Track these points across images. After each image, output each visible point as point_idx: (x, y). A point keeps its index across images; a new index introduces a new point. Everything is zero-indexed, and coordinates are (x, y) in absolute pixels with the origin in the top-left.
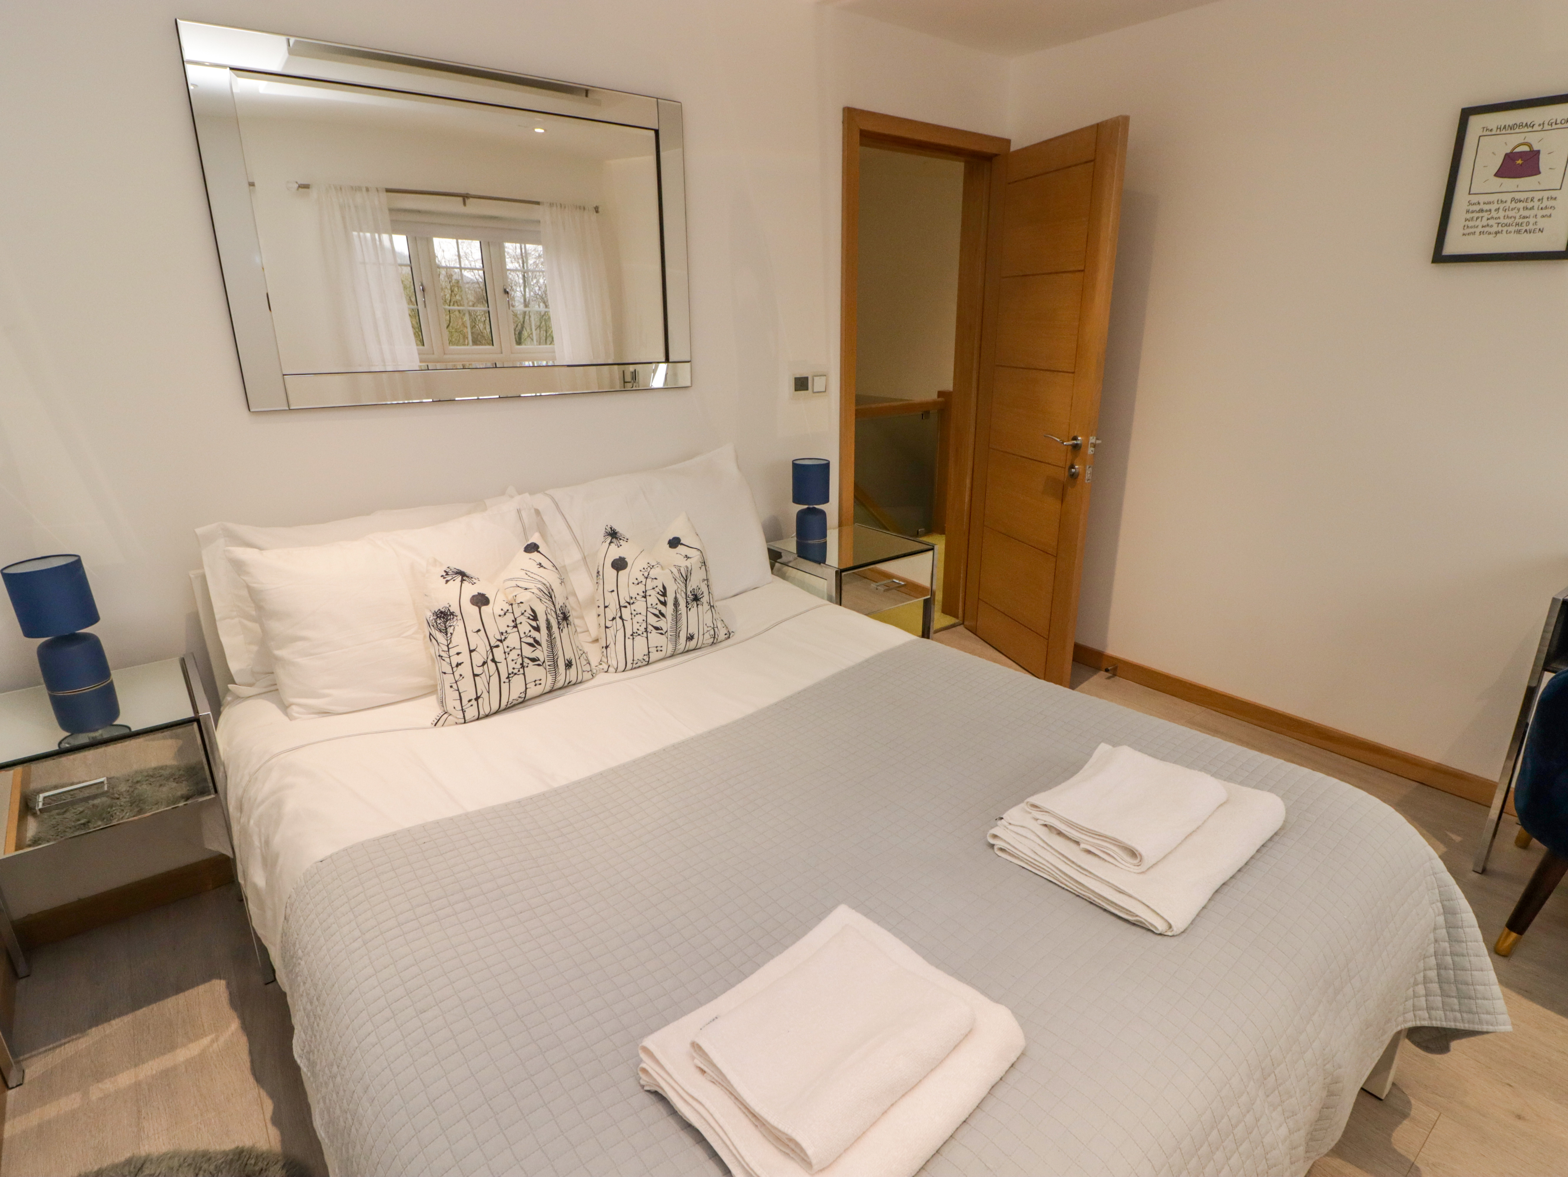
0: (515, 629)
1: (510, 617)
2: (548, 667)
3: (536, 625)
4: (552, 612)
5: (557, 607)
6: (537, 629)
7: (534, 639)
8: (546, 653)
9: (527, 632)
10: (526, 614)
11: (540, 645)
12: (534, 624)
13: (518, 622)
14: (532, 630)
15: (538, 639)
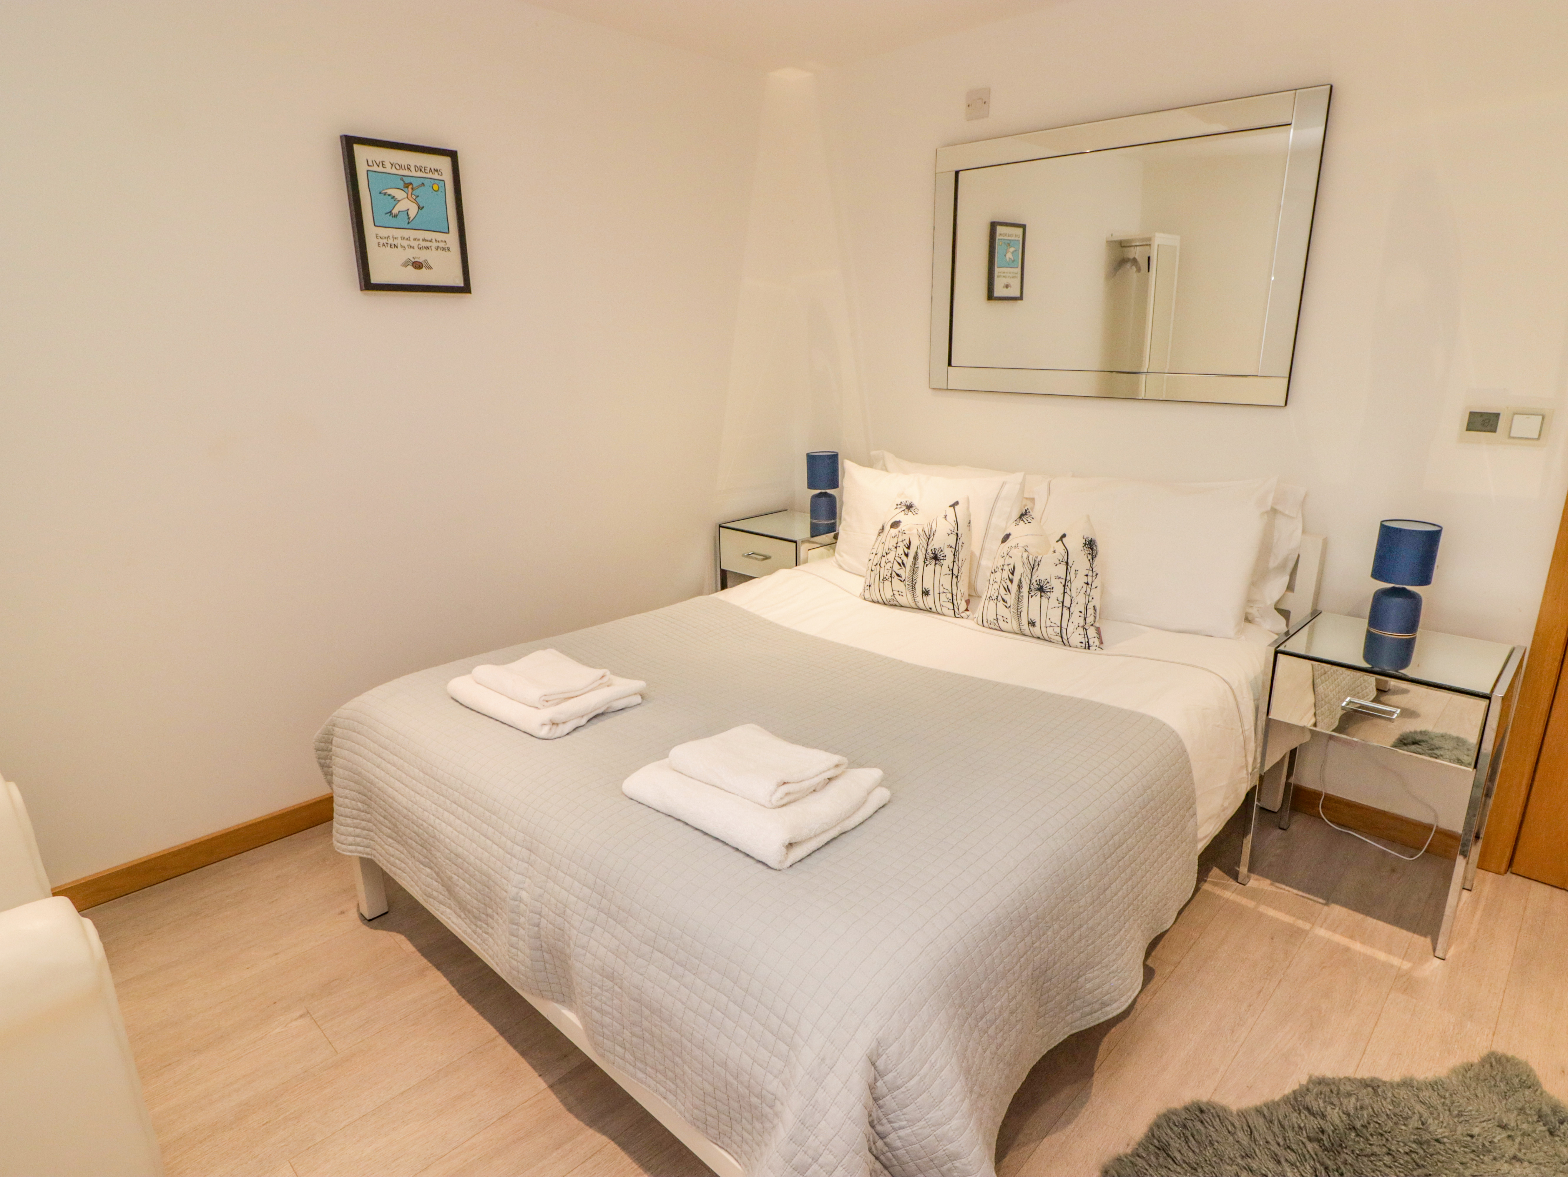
0: (895, 549)
1: (895, 540)
2: (907, 586)
3: (907, 553)
4: (923, 549)
5: (929, 547)
6: (907, 555)
7: (902, 561)
8: (907, 574)
9: (900, 554)
10: (904, 542)
11: (905, 567)
12: (906, 551)
13: (898, 545)
14: (903, 554)
15: (905, 562)
